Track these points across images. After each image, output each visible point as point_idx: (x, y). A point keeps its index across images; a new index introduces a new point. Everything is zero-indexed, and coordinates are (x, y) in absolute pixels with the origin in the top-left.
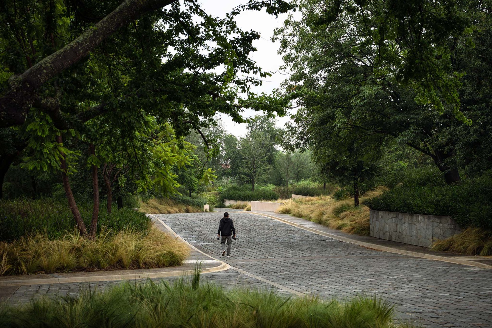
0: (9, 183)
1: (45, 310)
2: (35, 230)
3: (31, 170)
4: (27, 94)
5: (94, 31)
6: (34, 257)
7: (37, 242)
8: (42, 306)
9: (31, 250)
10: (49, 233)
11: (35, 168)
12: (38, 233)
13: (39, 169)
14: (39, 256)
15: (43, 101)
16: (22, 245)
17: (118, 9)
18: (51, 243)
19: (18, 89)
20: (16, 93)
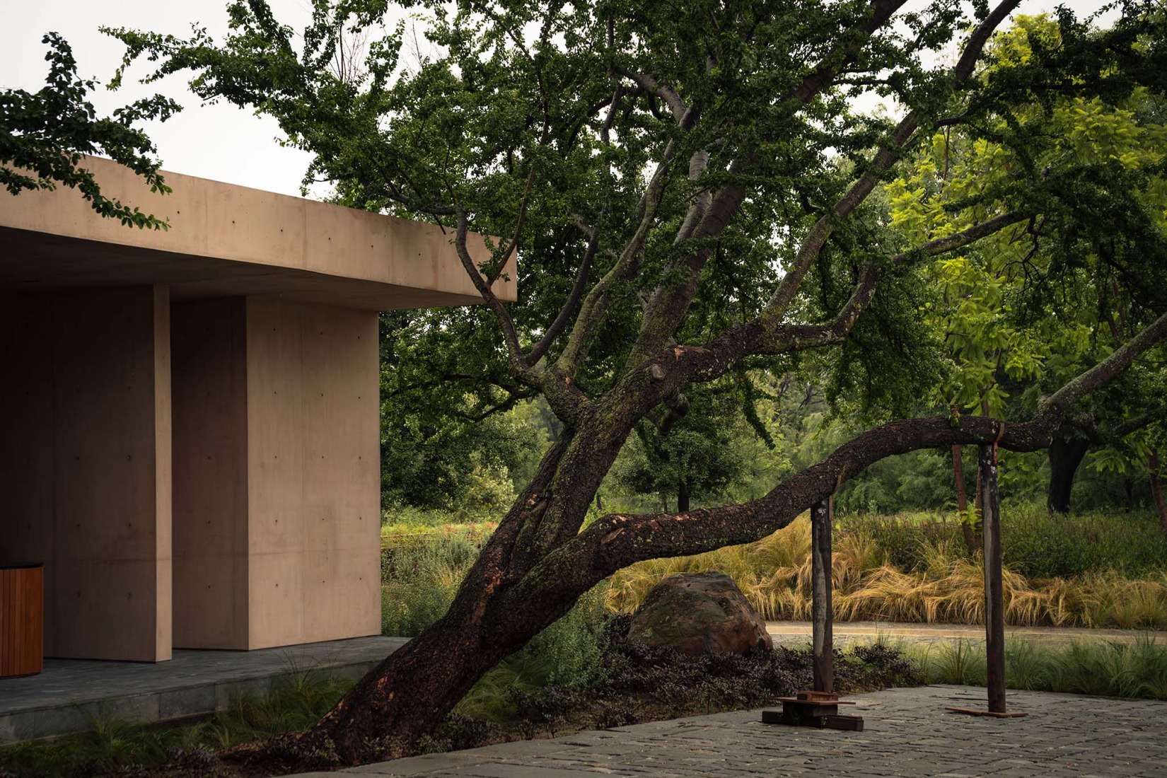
0: (1084, 483)
1: (1086, 652)
2: (1105, 563)
3: (1100, 472)
4: (1053, 418)
5: (1129, 348)
6: (1102, 603)
7: (1108, 580)
8: (1082, 649)
9: (1097, 591)
10: (1127, 568)
11: (1106, 469)
12: (1111, 568)
13: (1112, 470)
14: (1110, 602)
15: (1074, 418)
16: (1086, 584)
17: (1156, 322)
18: (1129, 584)
19: (1045, 413)
20: (1043, 417)
